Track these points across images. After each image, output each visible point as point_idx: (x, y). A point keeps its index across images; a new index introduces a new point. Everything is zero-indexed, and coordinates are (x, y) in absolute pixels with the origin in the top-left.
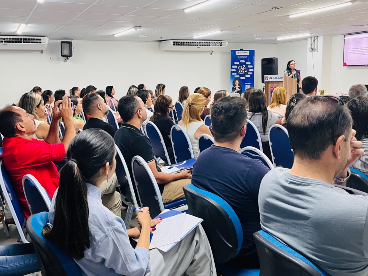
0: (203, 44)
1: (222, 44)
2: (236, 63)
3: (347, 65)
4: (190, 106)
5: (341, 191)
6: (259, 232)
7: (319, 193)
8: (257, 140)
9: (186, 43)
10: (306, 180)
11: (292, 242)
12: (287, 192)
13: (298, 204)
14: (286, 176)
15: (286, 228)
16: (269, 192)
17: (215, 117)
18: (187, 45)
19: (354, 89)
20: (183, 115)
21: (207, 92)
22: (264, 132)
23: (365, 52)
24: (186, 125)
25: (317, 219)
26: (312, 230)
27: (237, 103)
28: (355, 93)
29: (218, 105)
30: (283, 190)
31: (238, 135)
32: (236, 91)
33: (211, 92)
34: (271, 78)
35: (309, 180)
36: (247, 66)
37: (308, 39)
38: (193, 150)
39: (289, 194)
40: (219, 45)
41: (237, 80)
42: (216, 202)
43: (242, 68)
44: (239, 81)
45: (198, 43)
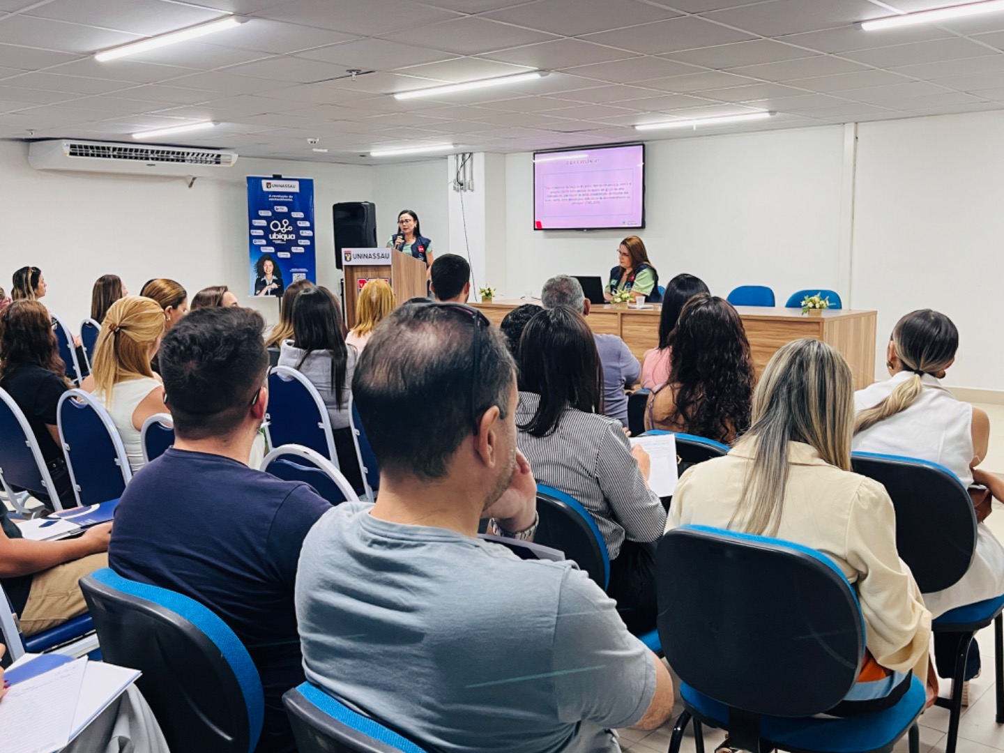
0: (163, 157)
1: (221, 158)
2: (262, 213)
3: (543, 227)
4: (117, 334)
5: (501, 552)
6: (297, 688)
7: (444, 563)
8: (319, 424)
9: (111, 149)
10: (412, 532)
11: (383, 706)
12: (364, 569)
13: (394, 600)
14: (363, 523)
15: (365, 669)
16: (320, 574)
17: (172, 367)
18: (114, 156)
19: (554, 287)
20: (96, 360)
21: (173, 291)
22: (339, 402)
23: (582, 197)
24: (104, 390)
25: (442, 636)
26: (431, 668)
27: (237, 327)
28: (557, 297)
29: (181, 331)
30: (355, 564)
31: (243, 417)
32: (268, 288)
33: (185, 292)
34: (359, 256)
35: (418, 533)
36: (293, 221)
37: (449, 157)
38: (129, 463)
39: (370, 575)
40: (211, 162)
41: (269, 259)
42: (180, 614)
43: (279, 228)
44: (274, 264)
45: (149, 152)
